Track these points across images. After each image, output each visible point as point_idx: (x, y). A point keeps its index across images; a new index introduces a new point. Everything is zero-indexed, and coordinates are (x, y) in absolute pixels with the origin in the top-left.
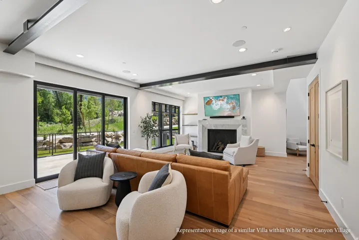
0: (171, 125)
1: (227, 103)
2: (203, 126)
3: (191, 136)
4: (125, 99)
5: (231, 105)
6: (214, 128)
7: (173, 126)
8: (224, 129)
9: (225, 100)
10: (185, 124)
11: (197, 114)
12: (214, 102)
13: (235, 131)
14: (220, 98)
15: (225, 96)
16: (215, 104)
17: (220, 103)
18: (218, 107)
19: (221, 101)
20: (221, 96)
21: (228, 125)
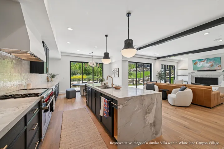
0: (170, 75)
1: (207, 63)
2: (192, 76)
3: (184, 82)
4: (151, 64)
5: (210, 64)
6: (200, 77)
7: (172, 76)
8: (208, 77)
9: (206, 61)
10: (178, 75)
11: (187, 69)
12: (198, 63)
13: (217, 78)
14: (202, 61)
15: (205, 59)
16: (199, 64)
17: (202, 63)
18: (201, 65)
19: (203, 62)
20: (203, 59)
21: (212, 75)
